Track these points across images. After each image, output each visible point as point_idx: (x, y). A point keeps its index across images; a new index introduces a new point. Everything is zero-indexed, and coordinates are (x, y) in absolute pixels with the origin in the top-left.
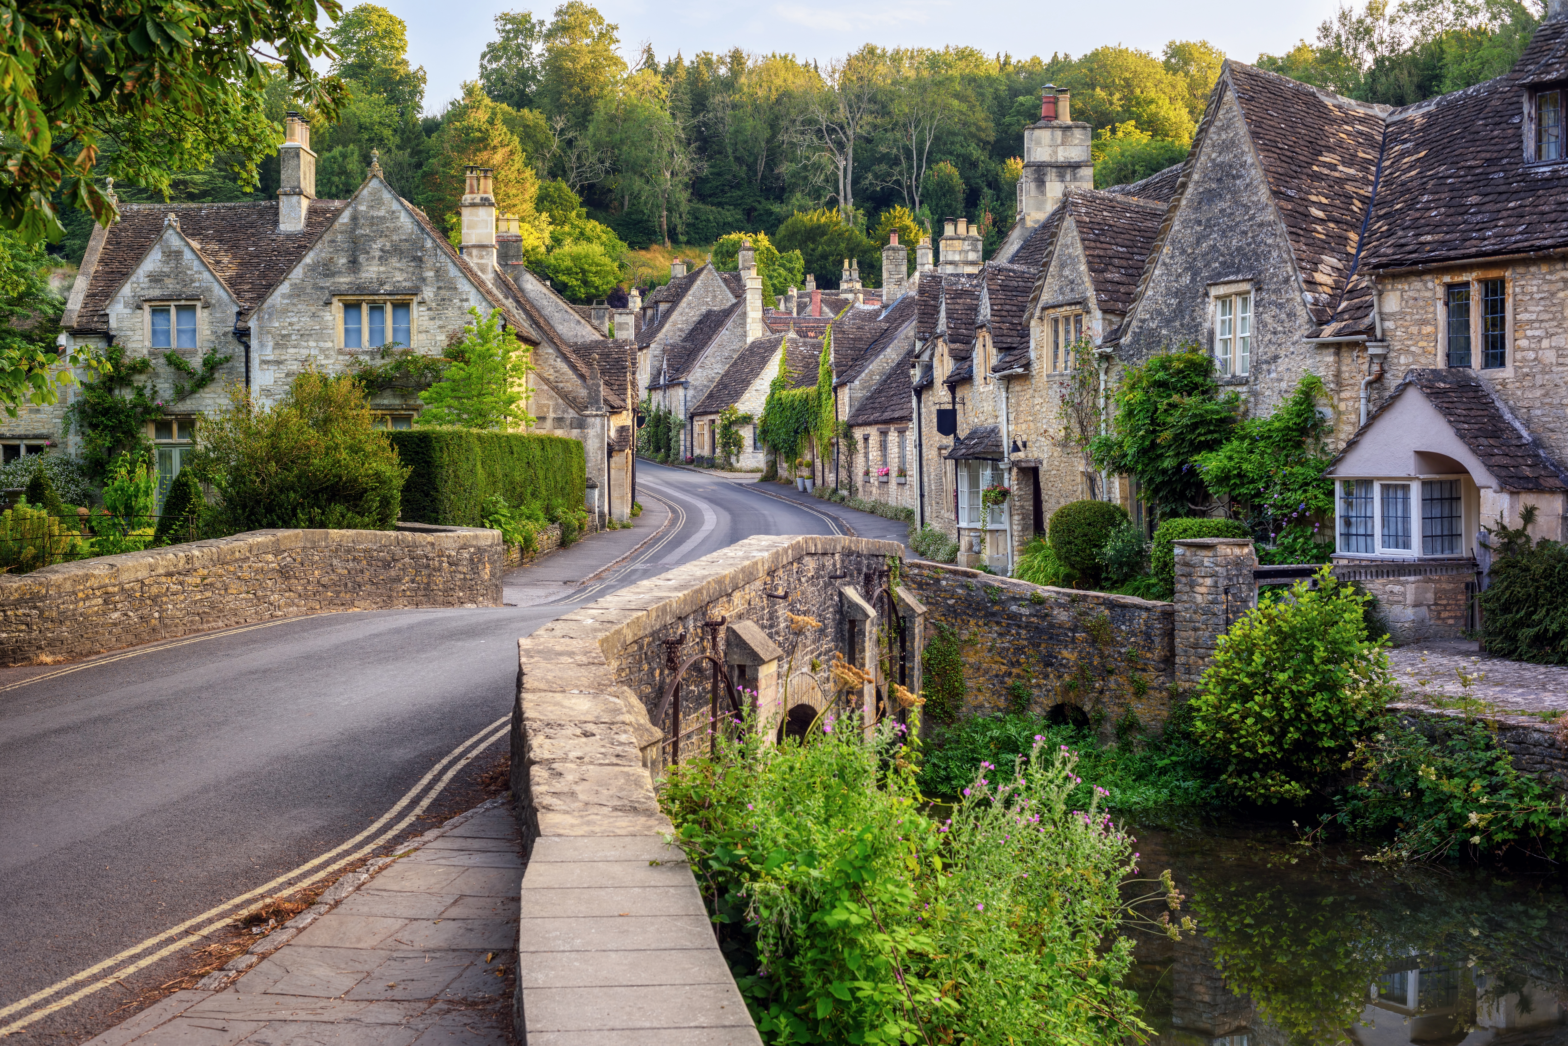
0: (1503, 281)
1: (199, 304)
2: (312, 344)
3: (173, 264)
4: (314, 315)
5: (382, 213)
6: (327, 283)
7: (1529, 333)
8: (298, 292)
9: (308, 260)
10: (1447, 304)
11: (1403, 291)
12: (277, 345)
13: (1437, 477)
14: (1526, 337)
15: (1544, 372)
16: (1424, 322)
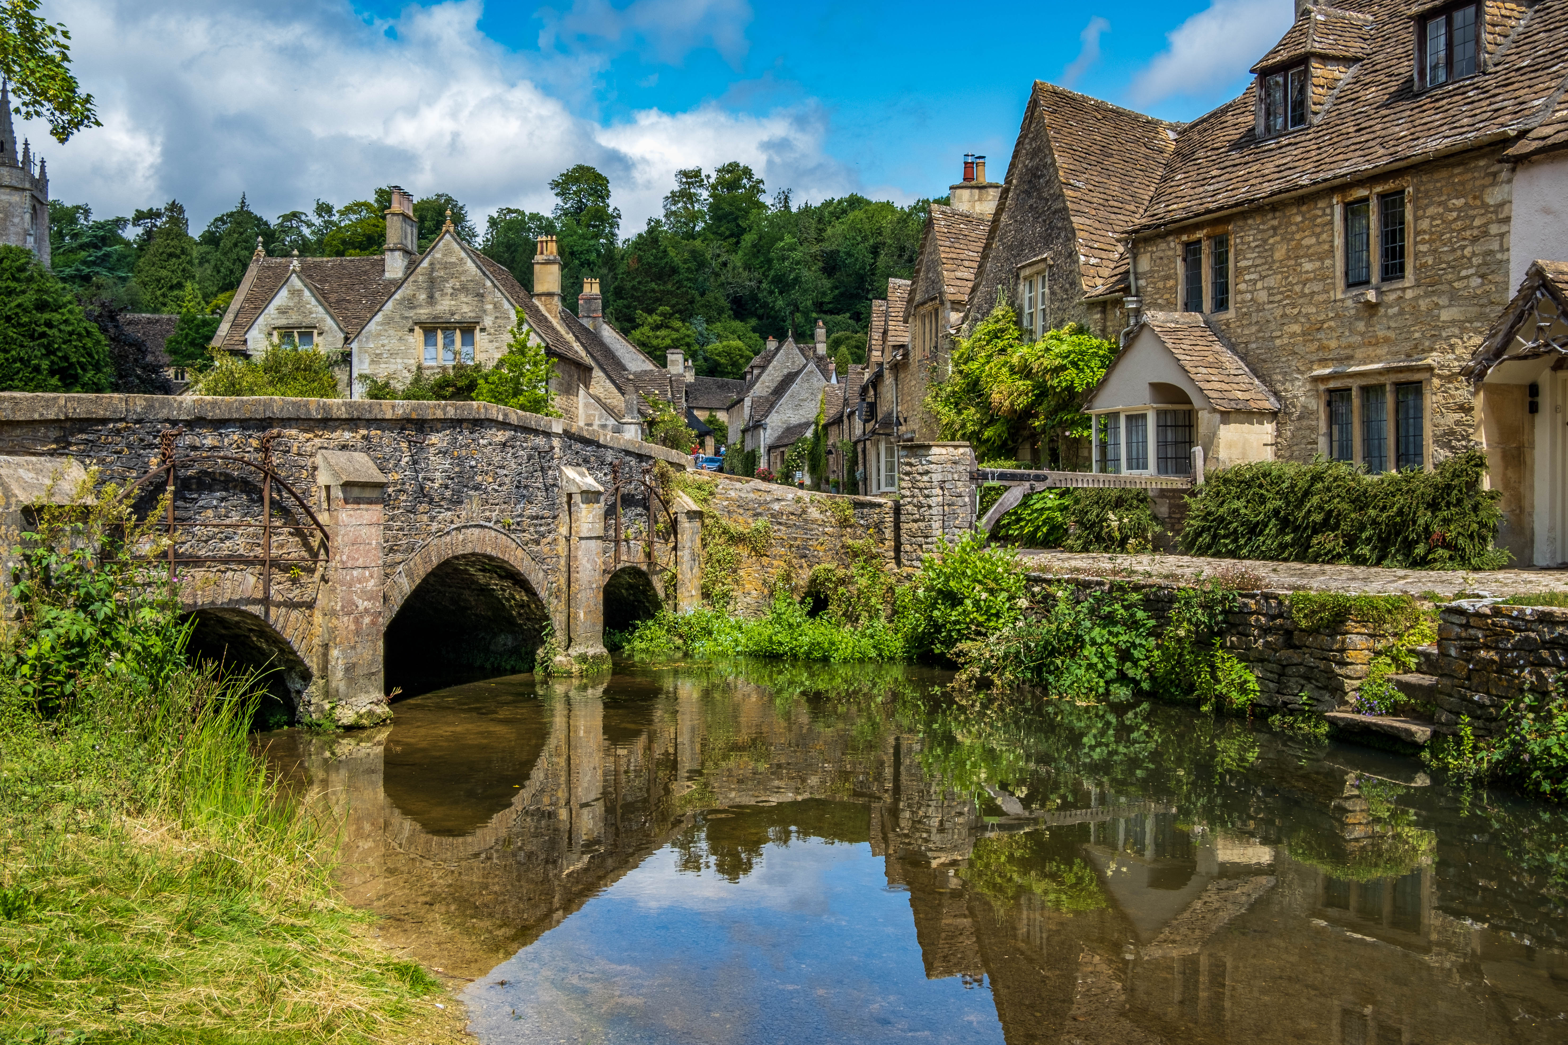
0: (1227, 233)
1: (316, 332)
2: (399, 361)
3: (296, 299)
4: (400, 339)
5: (453, 260)
6: (411, 313)
7: (1247, 277)
8: (389, 321)
9: (397, 296)
10: (1184, 260)
11: (1152, 252)
12: (372, 362)
13: (1170, 407)
14: (1245, 281)
15: (1258, 311)
16: (1167, 278)
